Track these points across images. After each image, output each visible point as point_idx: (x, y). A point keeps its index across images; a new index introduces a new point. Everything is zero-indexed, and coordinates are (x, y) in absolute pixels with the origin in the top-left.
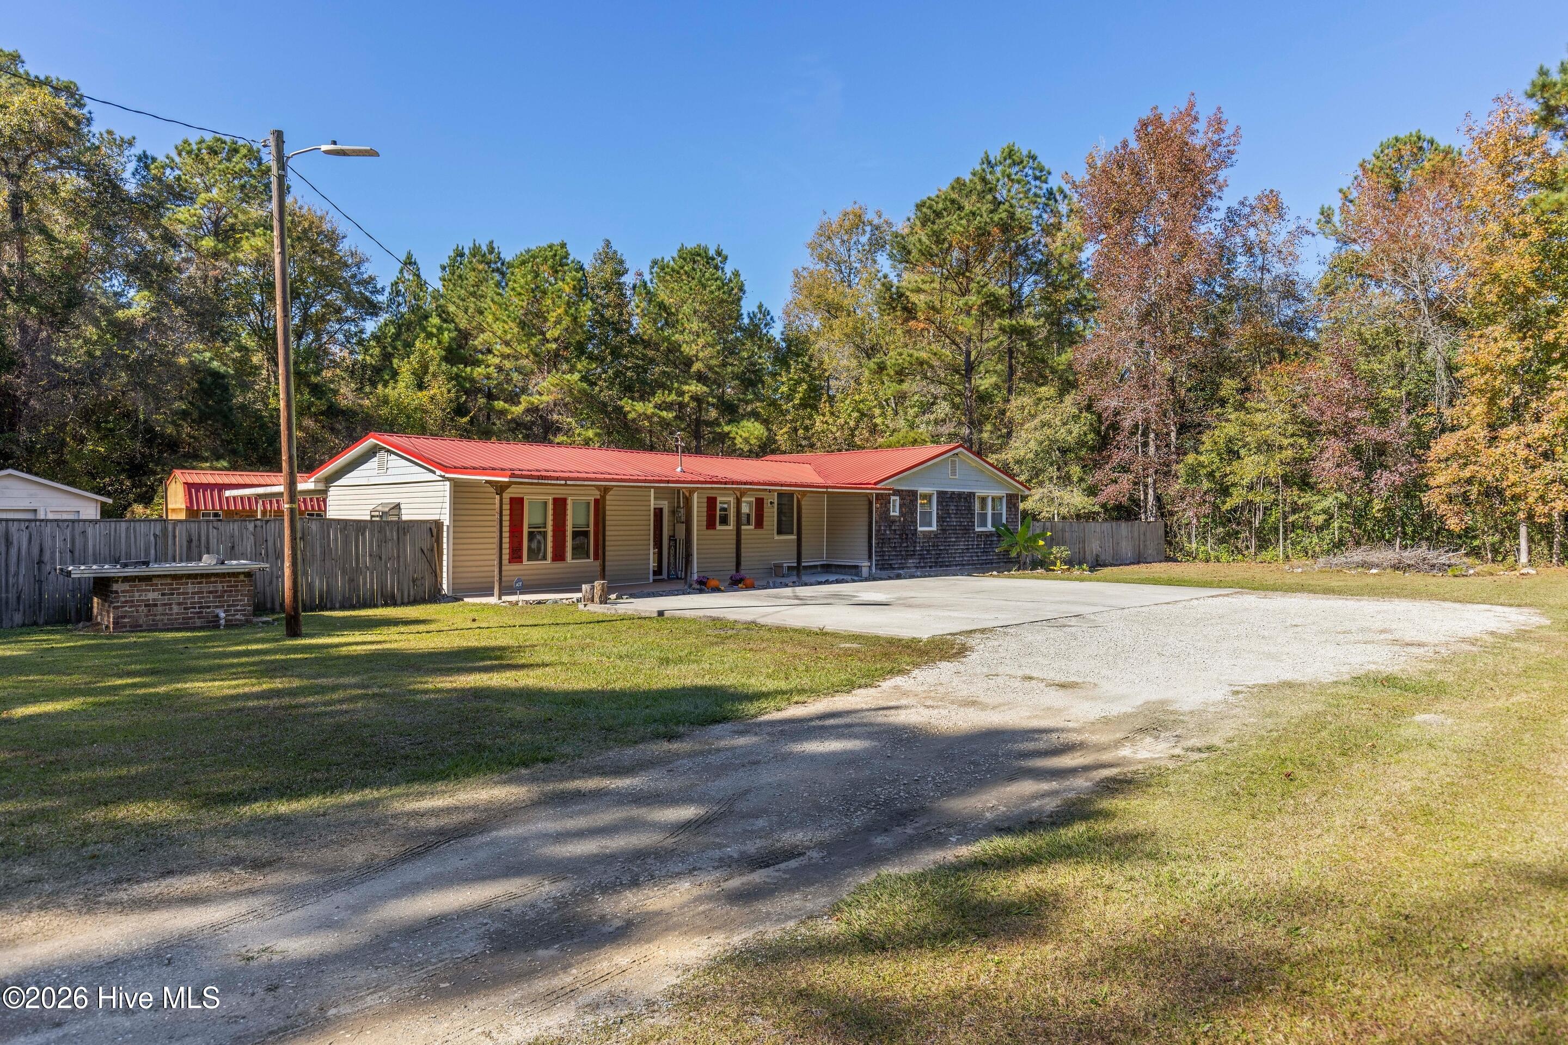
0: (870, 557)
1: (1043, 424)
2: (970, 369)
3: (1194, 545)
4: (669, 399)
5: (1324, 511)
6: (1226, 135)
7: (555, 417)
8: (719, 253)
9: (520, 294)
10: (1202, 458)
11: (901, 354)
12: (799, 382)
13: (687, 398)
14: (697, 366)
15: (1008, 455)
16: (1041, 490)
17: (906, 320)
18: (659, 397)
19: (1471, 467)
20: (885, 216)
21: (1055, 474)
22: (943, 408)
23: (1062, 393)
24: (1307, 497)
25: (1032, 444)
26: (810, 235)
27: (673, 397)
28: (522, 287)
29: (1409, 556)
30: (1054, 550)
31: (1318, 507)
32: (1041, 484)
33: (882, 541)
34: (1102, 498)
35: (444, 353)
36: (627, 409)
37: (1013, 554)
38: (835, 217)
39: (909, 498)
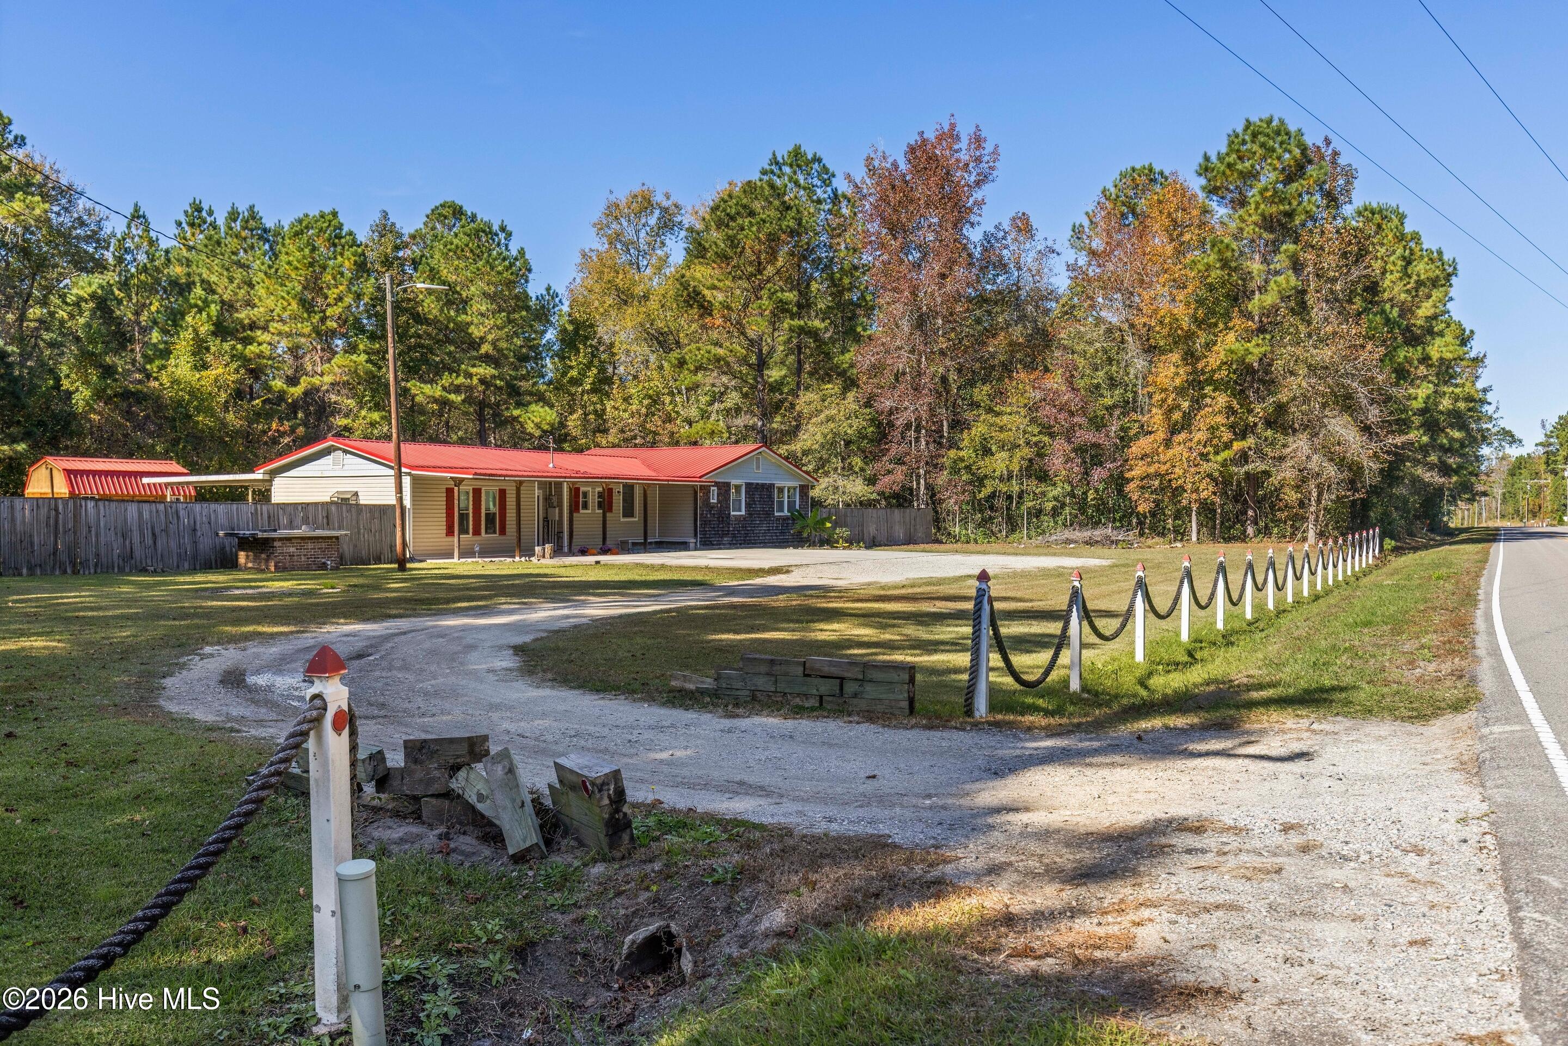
0: (696, 535)
1: (830, 419)
2: (762, 364)
3: (957, 529)
4: (457, 382)
5: (1056, 499)
6: (986, 152)
7: (334, 398)
8: (503, 229)
9: (297, 268)
10: (961, 454)
11: (699, 349)
12: (589, 366)
13: (475, 381)
14: (486, 348)
15: (797, 447)
16: (827, 480)
17: (701, 316)
18: (446, 380)
19: (1157, 465)
20: (674, 199)
21: (840, 465)
22: (733, 398)
23: (845, 390)
24: (1043, 487)
25: (819, 437)
26: (597, 213)
27: (461, 380)
28: (299, 261)
29: (1098, 533)
30: (838, 531)
31: (1051, 495)
32: (826, 474)
33: (705, 523)
34: (878, 487)
35: (212, 328)
36: (414, 391)
37: (805, 535)
38: (622, 196)
39: (724, 488)
